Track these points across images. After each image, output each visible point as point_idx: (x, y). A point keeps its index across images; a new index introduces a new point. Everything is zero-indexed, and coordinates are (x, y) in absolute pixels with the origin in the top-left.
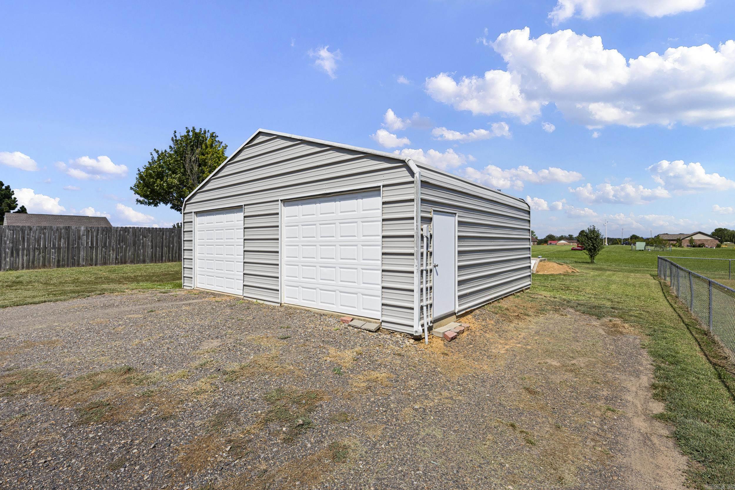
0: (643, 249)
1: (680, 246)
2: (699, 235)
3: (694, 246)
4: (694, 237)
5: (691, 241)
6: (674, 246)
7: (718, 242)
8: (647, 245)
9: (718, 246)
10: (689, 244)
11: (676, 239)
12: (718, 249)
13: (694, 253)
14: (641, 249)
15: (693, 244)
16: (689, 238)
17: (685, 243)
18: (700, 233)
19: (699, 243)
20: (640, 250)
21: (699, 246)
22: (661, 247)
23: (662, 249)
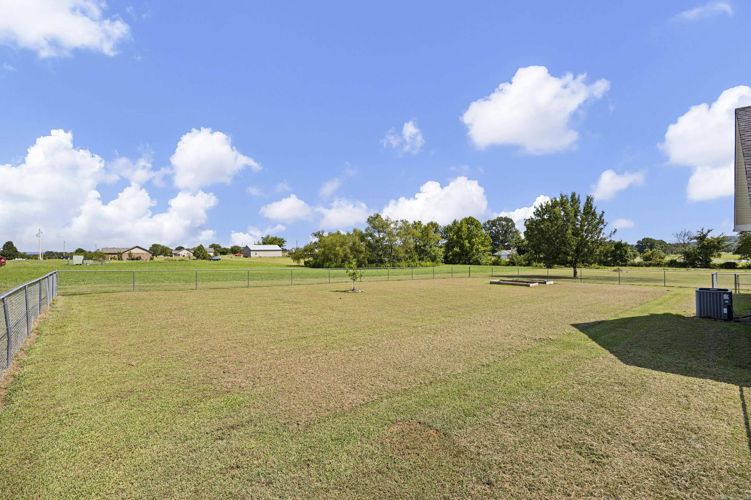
0: (81, 263)
1: (120, 259)
2: (137, 249)
3: (132, 259)
4: (132, 251)
5: (130, 255)
6: (115, 259)
7: (151, 255)
8: (85, 258)
9: (152, 259)
10: (128, 258)
11: (117, 252)
12: (151, 261)
13: (131, 265)
14: (79, 263)
15: (132, 258)
16: (128, 252)
17: (125, 256)
18: (138, 247)
19: (137, 256)
20: (77, 265)
21: (137, 259)
22: (100, 261)
23: (101, 262)
